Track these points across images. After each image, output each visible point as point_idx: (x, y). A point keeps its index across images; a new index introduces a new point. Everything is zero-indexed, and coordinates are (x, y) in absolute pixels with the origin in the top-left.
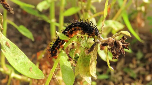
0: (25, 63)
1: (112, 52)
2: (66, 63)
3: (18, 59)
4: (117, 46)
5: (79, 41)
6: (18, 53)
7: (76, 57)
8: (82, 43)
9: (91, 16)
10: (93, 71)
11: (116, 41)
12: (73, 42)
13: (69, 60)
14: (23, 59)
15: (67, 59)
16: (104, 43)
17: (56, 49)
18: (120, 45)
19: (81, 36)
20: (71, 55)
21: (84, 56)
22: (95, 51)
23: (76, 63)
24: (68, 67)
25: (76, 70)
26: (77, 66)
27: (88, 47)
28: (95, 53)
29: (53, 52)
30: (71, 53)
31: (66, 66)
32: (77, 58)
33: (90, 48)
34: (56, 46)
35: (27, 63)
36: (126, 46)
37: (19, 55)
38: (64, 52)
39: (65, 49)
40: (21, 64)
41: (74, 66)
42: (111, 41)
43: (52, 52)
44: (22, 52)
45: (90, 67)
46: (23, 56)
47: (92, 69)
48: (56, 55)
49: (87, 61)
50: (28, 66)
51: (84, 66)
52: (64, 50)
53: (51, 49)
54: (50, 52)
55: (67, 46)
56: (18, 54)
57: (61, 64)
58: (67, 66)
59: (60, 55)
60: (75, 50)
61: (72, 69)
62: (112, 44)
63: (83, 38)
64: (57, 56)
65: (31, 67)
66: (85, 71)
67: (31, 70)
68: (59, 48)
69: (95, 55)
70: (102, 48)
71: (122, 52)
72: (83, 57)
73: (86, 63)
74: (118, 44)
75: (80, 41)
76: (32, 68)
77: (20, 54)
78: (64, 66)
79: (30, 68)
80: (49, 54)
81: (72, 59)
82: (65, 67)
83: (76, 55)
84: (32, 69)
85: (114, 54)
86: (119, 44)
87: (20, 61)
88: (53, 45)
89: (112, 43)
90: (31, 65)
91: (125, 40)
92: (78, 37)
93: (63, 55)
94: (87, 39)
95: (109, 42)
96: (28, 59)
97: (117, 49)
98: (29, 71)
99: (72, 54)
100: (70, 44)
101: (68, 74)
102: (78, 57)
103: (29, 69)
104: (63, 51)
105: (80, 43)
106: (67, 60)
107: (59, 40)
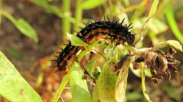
0: (15, 82)
1: (151, 71)
2: (80, 82)
3: (3, 74)
4: (159, 66)
5: (102, 49)
6: (4, 64)
7: (96, 73)
8: (107, 52)
9: (121, 10)
10: (120, 96)
11: (159, 57)
12: (92, 49)
13: (84, 78)
14: (11, 74)
15: (82, 75)
16: (140, 58)
17: (65, 59)
18: (164, 65)
19: (106, 42)
20: (88, 70)
21: (108, 75)
22: (125, 66)
23: (95, 82)
24: (82, 89)
25: (94, 93)
26: (97, 88)
27: (115, 61)
28: (124, 68)
29: (61, 65)
30: (88, 67)
31: (79, 87)
32: (97, 75)
33: (118, 63)
34: (65, 56)
35: (17, 82)
36: (174, 66)
37: (6, 69)
38: (77, 65)
39: (79, 60)
40: (8, 83)
41: (92, 85)
42: (151, 58)
43: (58, 64)
44: (10, 63)
45: (116, 91)
46: (12, 69)
47: (120, 93)
48: (65, 69)
49: (110, 82)
50: (18, 87)
51: (106, 89)
52: (77, 61)
53: (58, 59)
54: (56, 64)
55: (83, 56)
56: (3, 66)
57: (71, 84)
58: (82, 86)
59: (72, 68)
60: (94, 62)
61: (89, 92)
62: (151, 63)
63: (108, 44)
64: (67, 69)
65: (23, 88)
66: (107, 98)
67: (22, 93)
68: (69, 58)
69: (125, 71)
70: (136, 66)
71: (166, 75)
72: (105, 77)
73: (110, 85)
74: (161, 62)
75: (104, 49)
76: (25, 90)
77: (7, 66)
78: (76, 86)
79: (22, 91)
80: (55, 67)
81: (89, 75)
82: (78, 89)
83: (96, 69)
84: (24, 92)
85: (154, 75)
86: (163, 62)
87: (5, 78)
88: (61, 54)
89: (152, 61)
90: (24, 85)
91: (173, 54)
92: (100, 42)
93: (75, 70)
94: (115, 47)
95: (148, 59)
96: (20, 75)
97: (160, 69)
98: (20, 95)
99: (90, 69)
100: (88, 53)
101: (82, 99)
102: (99, 73)
103: (19, 91)
104: (76, 63)
105: (103, 52)
106: (81, 78)
107: (71, 46)
